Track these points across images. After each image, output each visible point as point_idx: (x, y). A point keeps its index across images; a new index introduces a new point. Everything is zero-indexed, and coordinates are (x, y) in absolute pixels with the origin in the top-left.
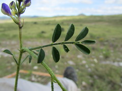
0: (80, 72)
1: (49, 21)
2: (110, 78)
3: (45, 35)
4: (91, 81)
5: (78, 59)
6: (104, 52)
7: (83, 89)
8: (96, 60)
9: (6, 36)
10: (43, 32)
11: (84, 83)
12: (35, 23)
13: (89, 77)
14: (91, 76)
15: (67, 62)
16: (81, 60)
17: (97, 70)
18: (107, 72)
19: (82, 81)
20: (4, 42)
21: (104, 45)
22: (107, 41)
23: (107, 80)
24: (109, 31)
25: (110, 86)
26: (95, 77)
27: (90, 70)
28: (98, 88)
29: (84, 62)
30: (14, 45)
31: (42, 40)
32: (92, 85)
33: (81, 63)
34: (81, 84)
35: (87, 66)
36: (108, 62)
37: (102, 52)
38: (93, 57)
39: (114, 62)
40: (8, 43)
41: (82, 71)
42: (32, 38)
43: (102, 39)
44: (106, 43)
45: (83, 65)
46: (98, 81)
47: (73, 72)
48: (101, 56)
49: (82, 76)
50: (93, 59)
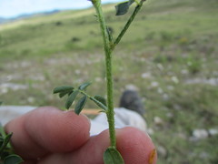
0: (149, 102)
1: (84, 17)
2: (203, 106)
3: (80, 44)
4: (169, 115)
5: (143, 80)
6: (190, 63)
7: (157, 128)
8: (175, 79)
9: (10, 53)
10: (75, 40)
11: (157, 120)
12: (59, 24)
13: (166, 109)
14: (169, 106)
15: (124, 87)
16: (149, 82)
17: (178, 95)
18: (197, 97)
19: (154, 116)
20: (8, 66)
21: (189, 50)
22: (194, 43)
23: (197, 109)
24: (196, 24)
25: (203, 119)
26: (177, 107)
27: (165, 96)
28: (183, 124)
29: (155, 84)
30: (27, 68)
31: (76, 55)
32: (172, 121)
33: (148, 87)
34: (153, 120)
35: (160, 91)
36: (197, 80)
37: (186, 64)
38: (170, 74)
39: (208, 78)
40: (16, 66)
41: (152, 99)
42: (57, 52)
43: (184, 39)
44: (192, 47)
45: (154, 90)
46: (182, 114)
47: (136, 99)
48: (185, 71)
49: (152, 108)
50: (171, 77)
